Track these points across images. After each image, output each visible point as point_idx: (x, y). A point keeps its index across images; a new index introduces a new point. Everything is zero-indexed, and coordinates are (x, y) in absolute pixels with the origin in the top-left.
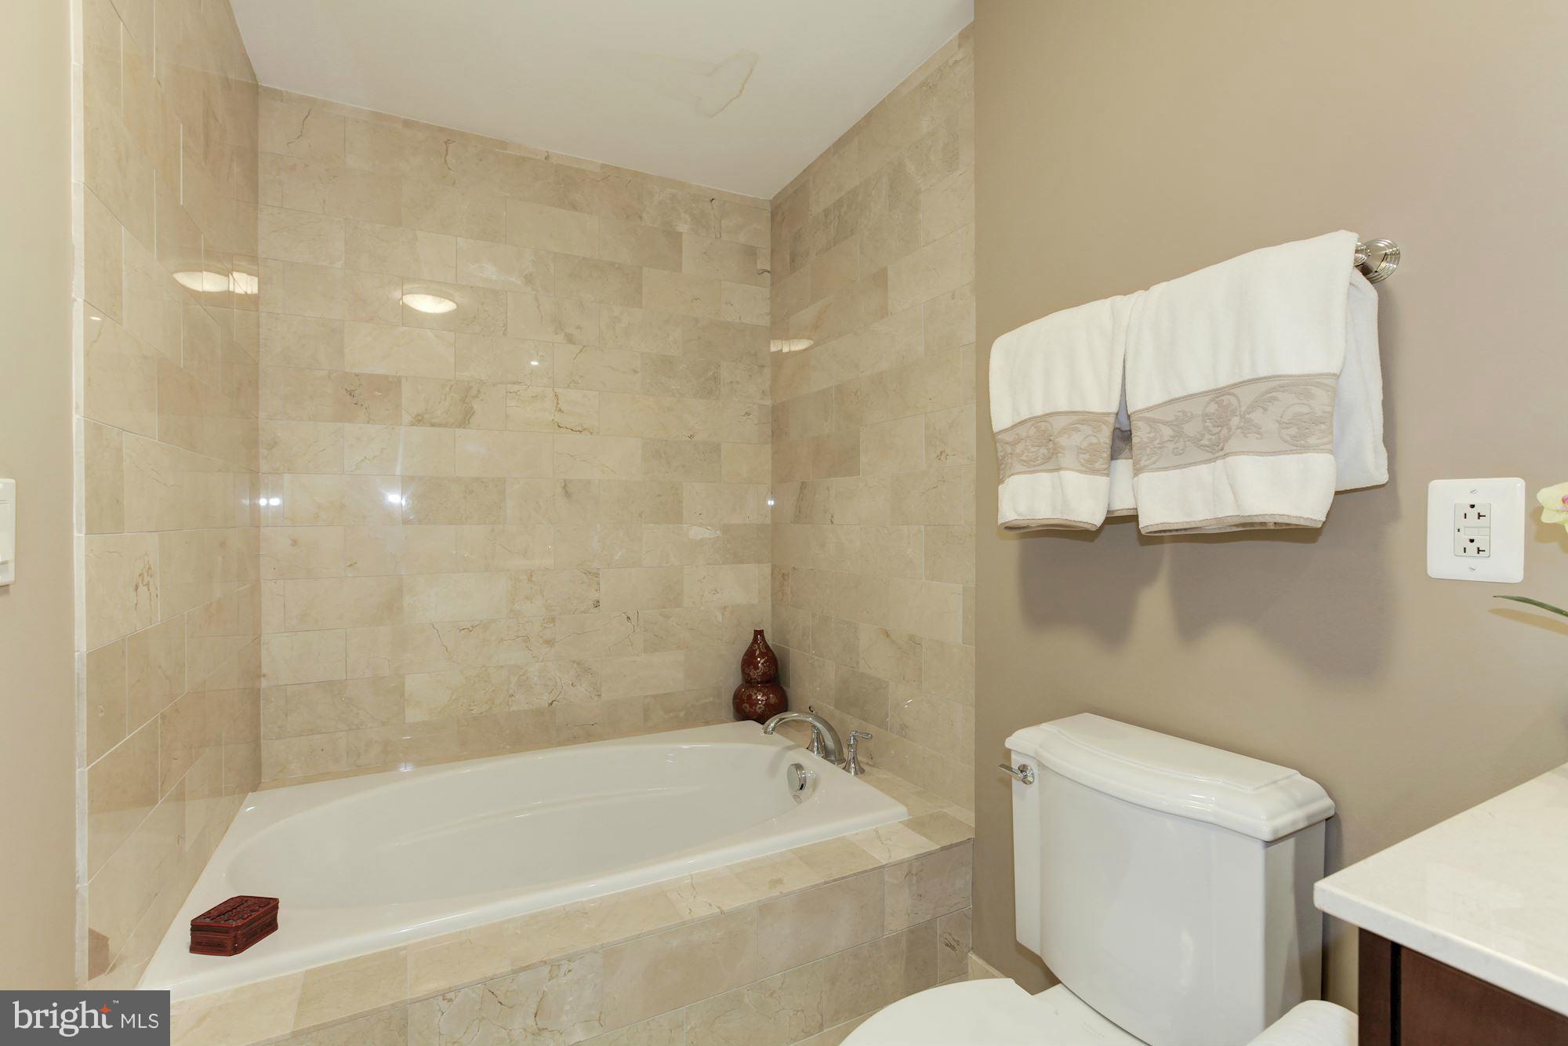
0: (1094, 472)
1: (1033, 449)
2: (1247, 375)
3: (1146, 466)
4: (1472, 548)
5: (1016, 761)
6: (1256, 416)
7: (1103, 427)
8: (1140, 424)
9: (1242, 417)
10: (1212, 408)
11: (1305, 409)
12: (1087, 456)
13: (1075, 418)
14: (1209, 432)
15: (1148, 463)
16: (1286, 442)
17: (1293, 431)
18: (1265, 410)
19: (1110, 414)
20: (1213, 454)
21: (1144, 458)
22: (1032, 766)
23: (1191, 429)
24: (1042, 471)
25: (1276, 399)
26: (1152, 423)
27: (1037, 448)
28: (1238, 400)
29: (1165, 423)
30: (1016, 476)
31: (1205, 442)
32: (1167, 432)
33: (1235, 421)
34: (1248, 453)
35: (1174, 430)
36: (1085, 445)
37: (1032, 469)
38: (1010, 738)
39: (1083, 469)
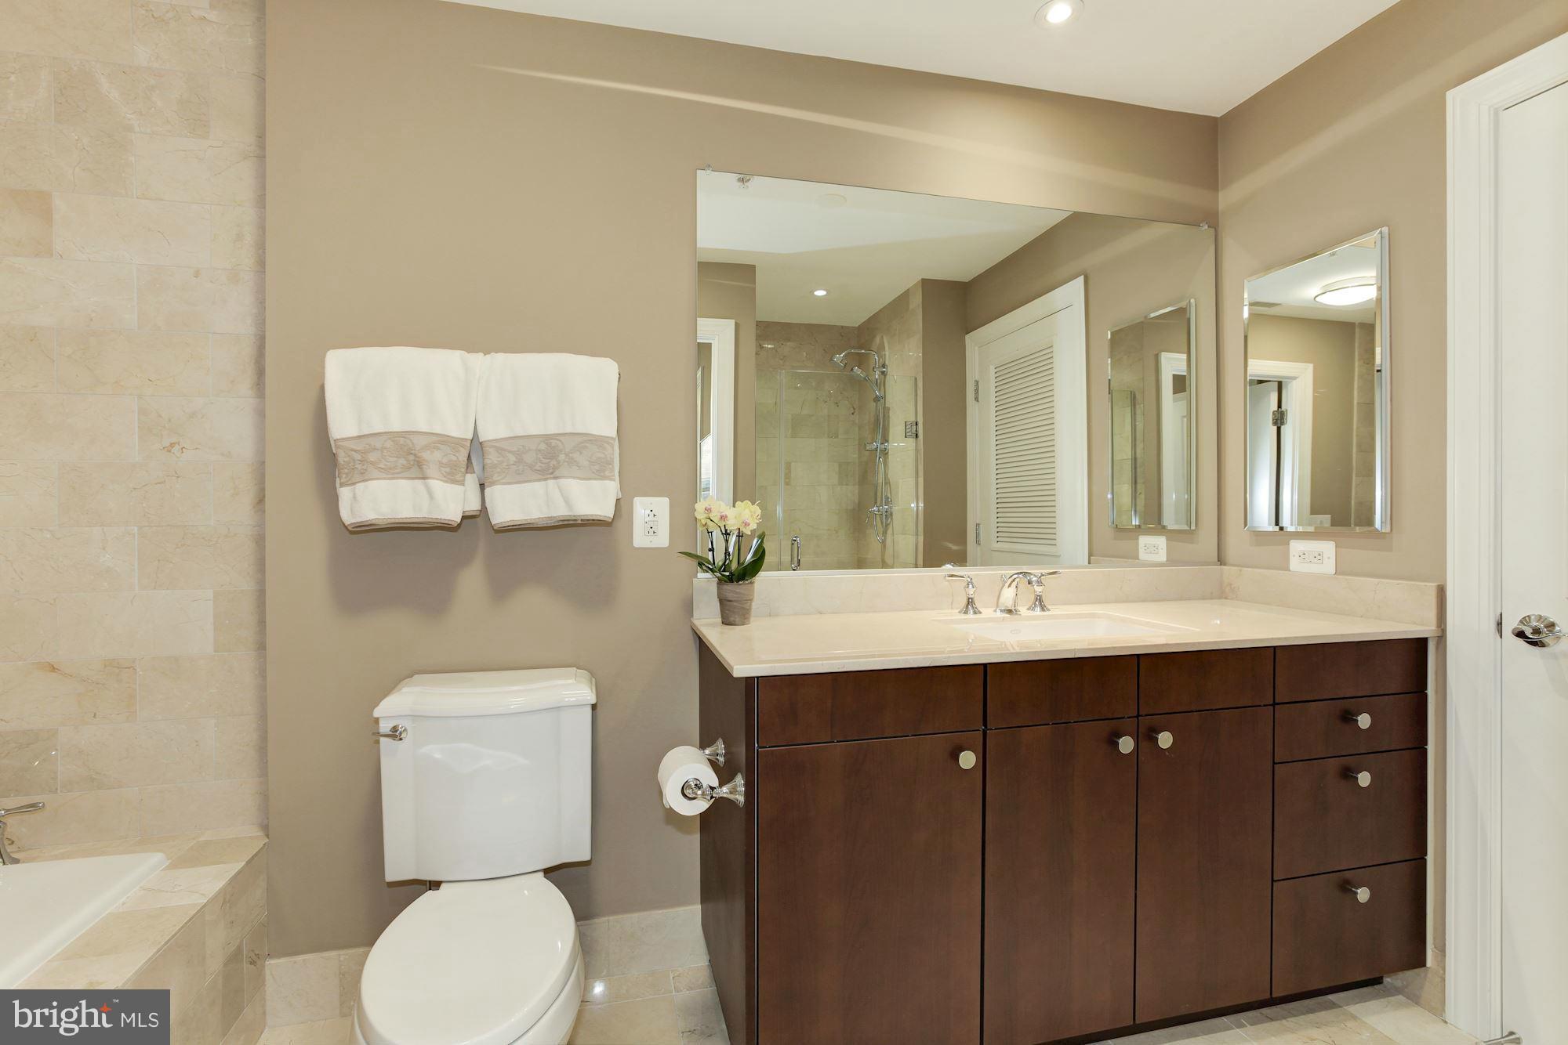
0: (454, 482)
1: (391, 459)
2: (569, 430)
3: (498, 480)
4: (651, 531)
5: (385, 727)
6: (576, 456)
7: (461, 449)
8: (491, 450)
9: (566, 455)
10: (543, 446)
11: (603, 456)
12: (448, 470)
13: (435, 438)
14: (541, 461)
15: (499, 478)
16: (593, 472)
17: (597, 467)
18: (581, 453)
19: (466, 439)
20: (543, 475)
21: (496, 475)
22: (402, 723)
23: (529, 458)
24: (402, 478)
25: (586, 447)
26: (499, 450)
27: (395, 459)
28: (562, 443)
29: (510, 452)
30: (375, 481)
31: (537, 467)
32: (512, 458)
33: (562, 457)
34: (574, 478)
35: (516, 458)
36: (445, 460)
37: (391, 476)
38: (378, 707)
39: (444, 479)
